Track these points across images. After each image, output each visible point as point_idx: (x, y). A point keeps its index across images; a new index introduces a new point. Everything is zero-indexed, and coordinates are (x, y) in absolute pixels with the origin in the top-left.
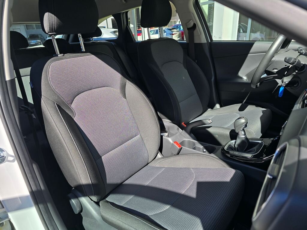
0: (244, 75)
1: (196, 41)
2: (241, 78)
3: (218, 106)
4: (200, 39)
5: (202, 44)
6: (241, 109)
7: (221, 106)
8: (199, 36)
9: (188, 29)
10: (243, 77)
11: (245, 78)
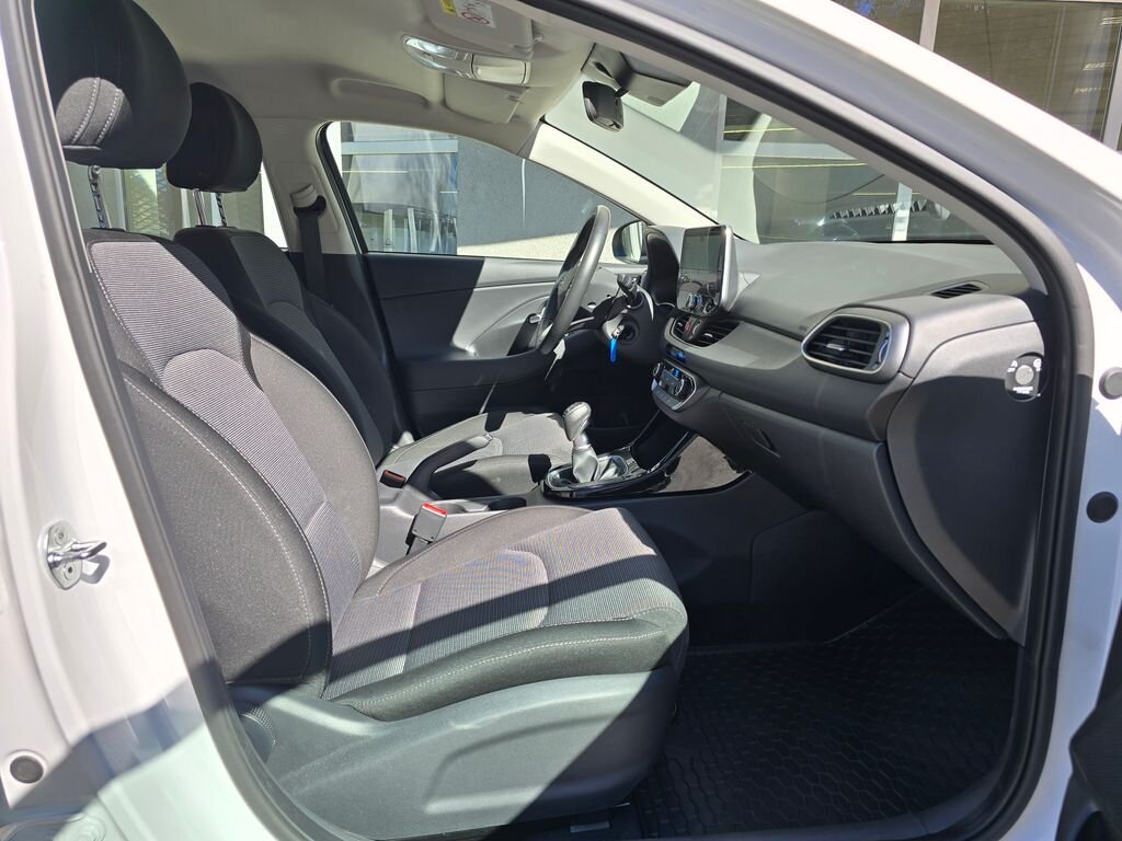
0: (466, 342)
1: (327, 249)
2: (464, 351)
3: (407, 438)
4: (339, 242)
5: (344, 257)
6: (493, 425)
7: (417, 437)
8: (336, 233)
9: (298, 211)
10: (467, 349)
11: (471, 350)
